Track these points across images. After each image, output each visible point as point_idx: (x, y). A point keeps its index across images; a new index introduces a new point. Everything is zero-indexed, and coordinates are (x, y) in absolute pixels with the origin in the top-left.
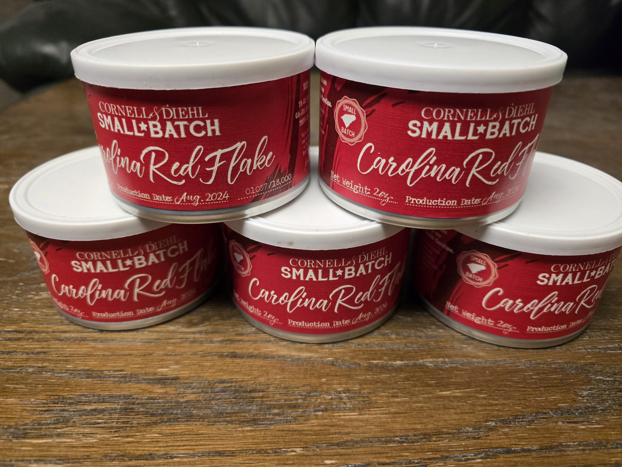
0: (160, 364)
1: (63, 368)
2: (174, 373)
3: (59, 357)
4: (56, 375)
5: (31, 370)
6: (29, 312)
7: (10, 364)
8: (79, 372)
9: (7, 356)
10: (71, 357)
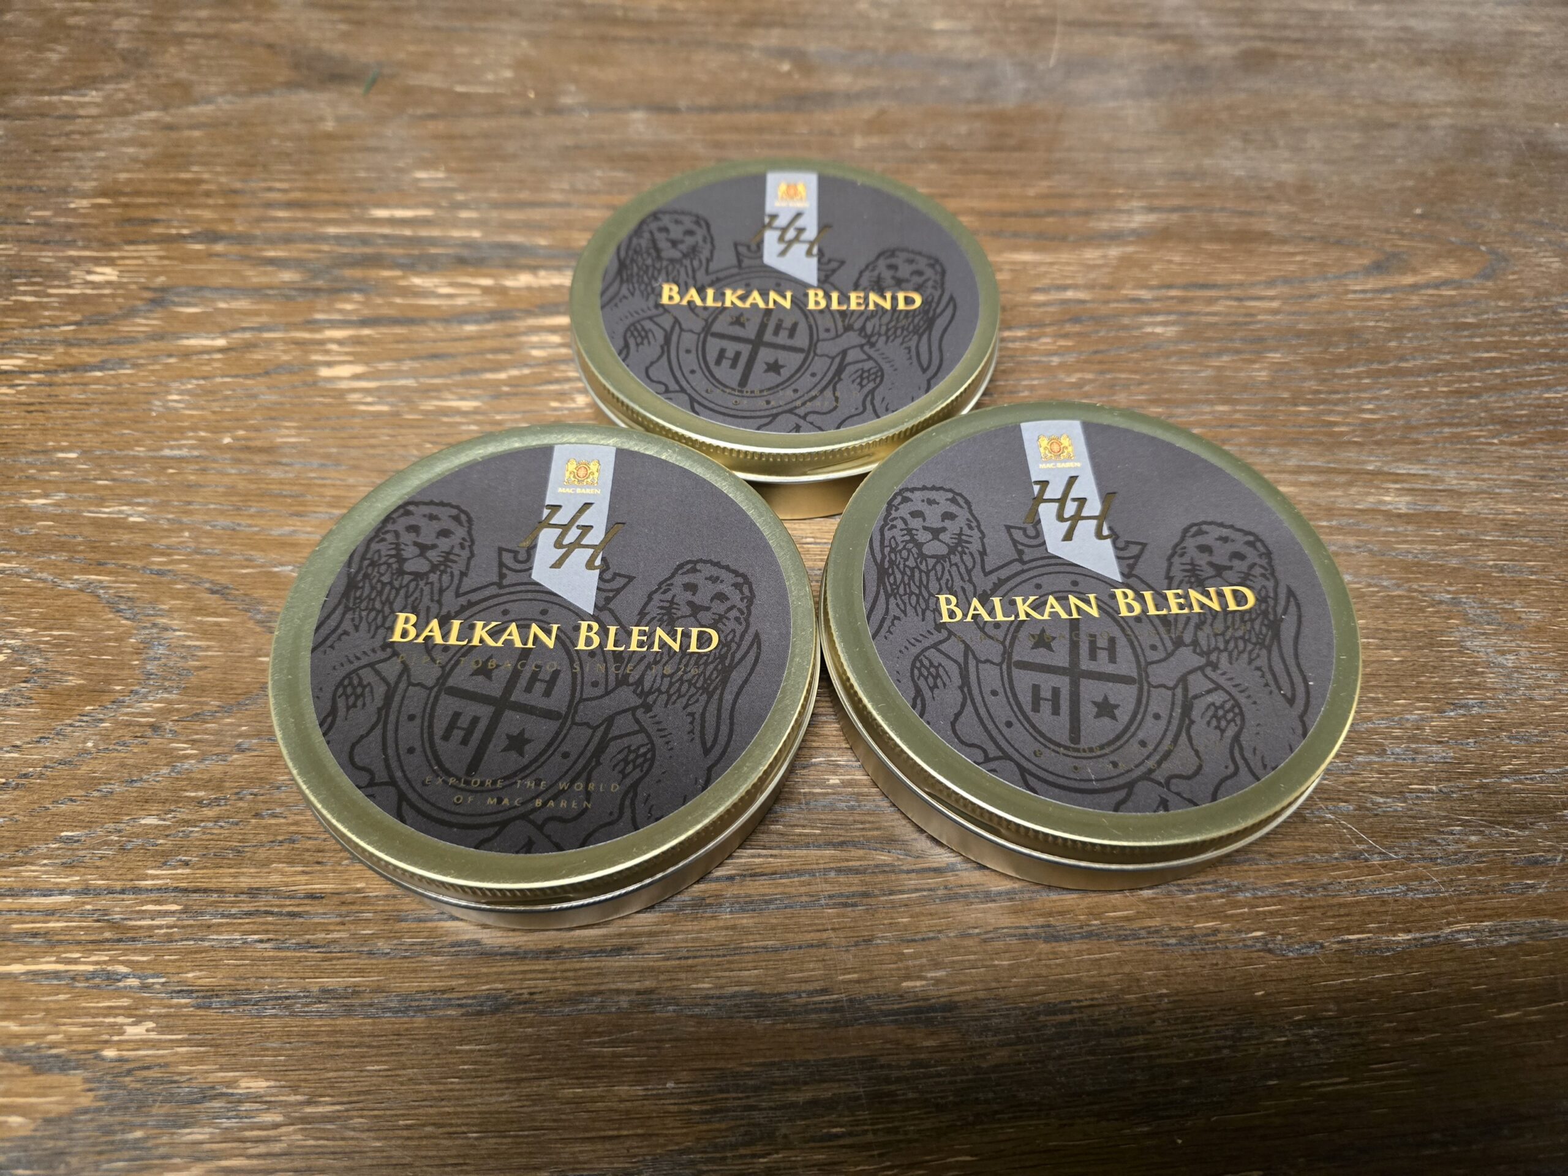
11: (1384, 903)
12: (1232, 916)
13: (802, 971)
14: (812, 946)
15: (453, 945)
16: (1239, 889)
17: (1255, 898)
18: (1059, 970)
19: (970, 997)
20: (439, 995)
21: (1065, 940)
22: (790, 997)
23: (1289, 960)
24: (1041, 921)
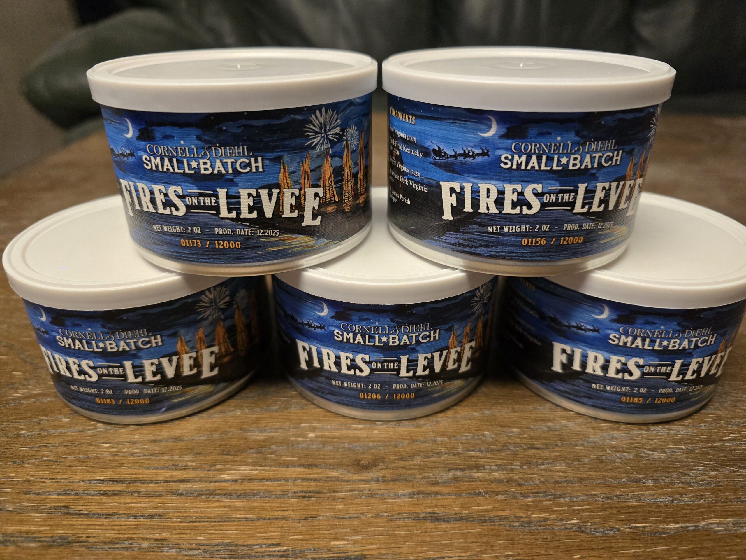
0: (331, 534)
1: (192, 542)
2: (356, 549)
3: (182, 522)
4: (184, 552)
5: (145, 544)
6: (126, 450)
7: (112, 534)
8: (216, 548)
9: (105, 522)
10: (199, 522)
11: (658, 506)
12: (557, 511)
13: (266, 532)
14: (277, 518)
15: (51, 508)
16: (561, 496)
17: (571, 501)
18: (439, 538)
19: (375, 552)
20: (30, 535)
21: (444, 521)
22: (254, 547)
23: (597, 537)
24: (429, 510)
